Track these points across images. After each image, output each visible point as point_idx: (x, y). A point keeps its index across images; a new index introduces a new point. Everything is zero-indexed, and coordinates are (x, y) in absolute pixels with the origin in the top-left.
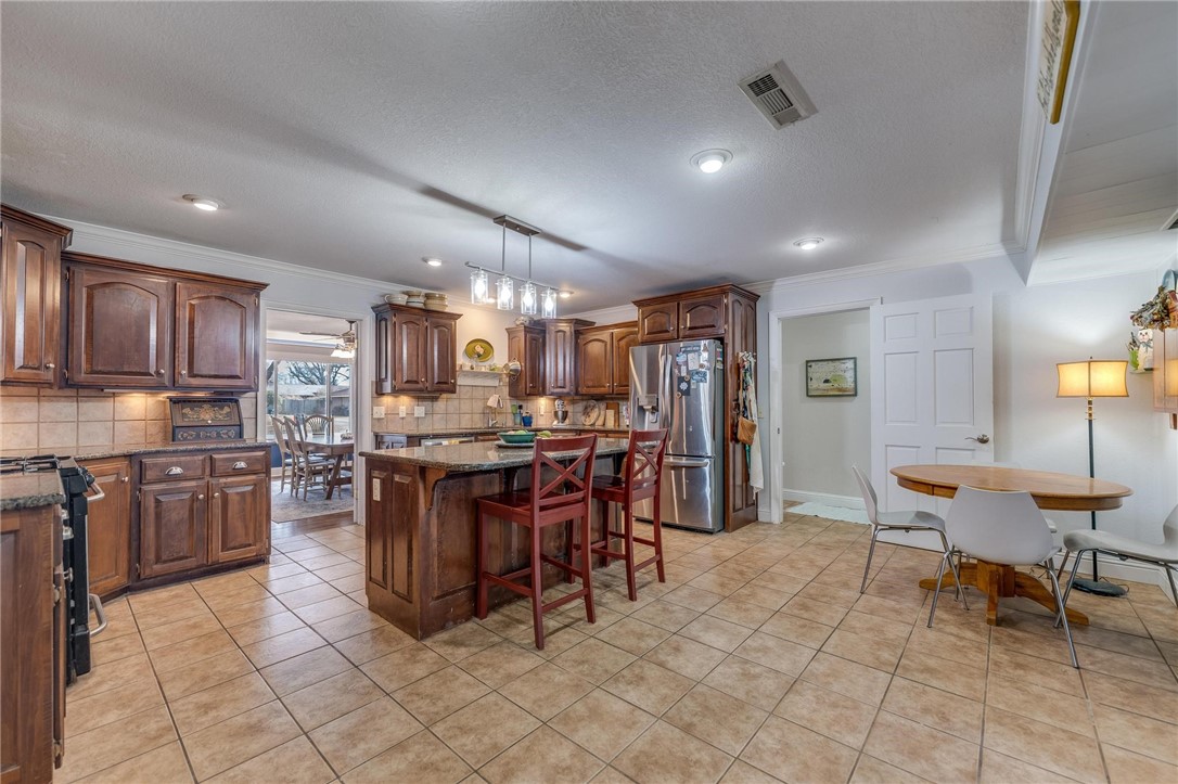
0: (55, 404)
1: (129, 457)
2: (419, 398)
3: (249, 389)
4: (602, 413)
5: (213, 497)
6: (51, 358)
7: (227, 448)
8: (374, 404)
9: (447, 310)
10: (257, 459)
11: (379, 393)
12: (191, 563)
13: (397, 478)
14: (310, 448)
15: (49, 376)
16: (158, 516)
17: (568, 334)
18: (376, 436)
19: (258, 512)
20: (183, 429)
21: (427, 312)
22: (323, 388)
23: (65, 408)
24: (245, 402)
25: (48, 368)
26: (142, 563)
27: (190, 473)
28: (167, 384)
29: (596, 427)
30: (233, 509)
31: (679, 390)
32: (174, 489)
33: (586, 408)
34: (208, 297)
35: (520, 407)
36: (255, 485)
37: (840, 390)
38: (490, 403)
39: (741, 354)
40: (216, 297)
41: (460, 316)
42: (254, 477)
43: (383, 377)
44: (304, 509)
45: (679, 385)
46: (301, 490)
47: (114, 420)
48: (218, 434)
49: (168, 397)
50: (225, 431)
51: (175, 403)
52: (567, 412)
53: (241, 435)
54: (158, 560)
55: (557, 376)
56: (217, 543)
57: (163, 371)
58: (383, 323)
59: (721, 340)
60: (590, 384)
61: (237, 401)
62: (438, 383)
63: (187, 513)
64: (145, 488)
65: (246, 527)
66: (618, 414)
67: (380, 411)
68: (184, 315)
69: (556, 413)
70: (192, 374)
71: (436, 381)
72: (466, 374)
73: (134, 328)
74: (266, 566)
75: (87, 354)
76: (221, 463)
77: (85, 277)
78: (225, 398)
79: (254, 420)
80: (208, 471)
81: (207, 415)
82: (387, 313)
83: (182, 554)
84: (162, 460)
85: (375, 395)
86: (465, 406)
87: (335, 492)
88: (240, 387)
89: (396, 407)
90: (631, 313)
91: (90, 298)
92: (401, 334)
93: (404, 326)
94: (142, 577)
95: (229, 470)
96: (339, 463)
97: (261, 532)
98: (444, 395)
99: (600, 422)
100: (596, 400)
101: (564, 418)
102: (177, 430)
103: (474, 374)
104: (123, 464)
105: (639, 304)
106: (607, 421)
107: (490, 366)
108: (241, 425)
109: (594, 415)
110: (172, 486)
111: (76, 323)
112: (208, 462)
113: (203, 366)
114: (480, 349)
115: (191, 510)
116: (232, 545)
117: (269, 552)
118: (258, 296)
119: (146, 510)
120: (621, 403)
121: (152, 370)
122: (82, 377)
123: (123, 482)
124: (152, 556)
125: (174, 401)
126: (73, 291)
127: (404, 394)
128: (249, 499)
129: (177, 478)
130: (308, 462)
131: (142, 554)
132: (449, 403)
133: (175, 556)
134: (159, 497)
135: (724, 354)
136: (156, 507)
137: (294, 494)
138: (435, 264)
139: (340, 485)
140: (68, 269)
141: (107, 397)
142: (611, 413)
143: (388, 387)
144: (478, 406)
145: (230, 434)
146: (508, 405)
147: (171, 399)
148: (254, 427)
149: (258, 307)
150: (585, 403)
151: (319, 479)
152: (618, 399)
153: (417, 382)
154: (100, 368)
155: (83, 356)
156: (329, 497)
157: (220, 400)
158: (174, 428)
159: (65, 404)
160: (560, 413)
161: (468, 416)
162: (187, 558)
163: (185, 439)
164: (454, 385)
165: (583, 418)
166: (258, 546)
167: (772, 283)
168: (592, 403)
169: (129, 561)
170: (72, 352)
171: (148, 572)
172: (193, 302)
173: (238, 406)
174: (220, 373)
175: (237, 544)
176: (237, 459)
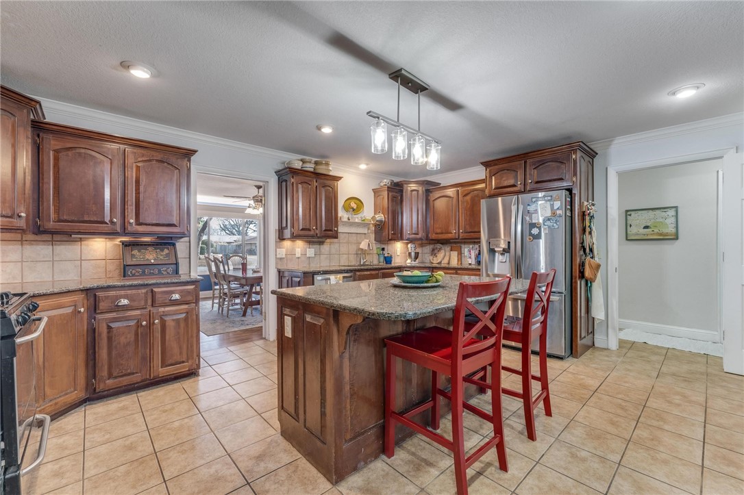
0: (35, 247)
1: (86, 291)
2: (310, 243)
3: (182, 235)
4: (447, 254)
5: (154, 323)
6: (22, 209)
7: (164, 283)
8: (277, 247)
9: (331, 174)
10: (188, 292)
11: (281, 238)
12: (136, 378)
13: (308, 318)
14: (231, 279)
15: (22, 223)
16: (110, 339)
17: (420, 192)
18: (279, 272)
19: (190, 335)
20: (132, 267)
21: (317, 175)
22: (240, 237)
23: (42, 250)
24: (181, 246)
25: (20, 217)
26: (97, 379)
27: (135, 304)
28: (119, 230)
29: (443, 265)
30: (170, 333)
31: (531, 234)
32: (123, 317)
33: (433, 250)
34: (150, 161)
35: (383, 249)
36: (187, 313)
37: (661, 234)
38: (362, 246)
39: (586, 203)
40: (157, 160)
41: (341, 178)
42: (186, 306)
43: (285, 225)
44: (227, 324)
45: (530, 230)
46: (225, 309)
47: (81, 260)
48: (159, 271)
49: (121, 242)
50: (164, 269)
51: (126, 246)
52: (418, 253)
53: (177, 272)
54: (110, 376)
55: (412, 226)
56: (157, 360)
57: (115, 220)
58: (284, 184)
59: (570, 190)
60: (439, 231)
61: (174, 245)
62: (325, 230)
63: (133, 336)
64: (99, 317)
65: (180, 348)
66: (460, 254)
67: (282, 252)
68: (132, 174)
69: (410, 254)
70: (138, 223)
71: (324, 228)
72: (345, 224)
73: (92, 186)
74: (196, 378)
75: (54, 206)
76: (160, 296)
77: (52, 142)
78: (166, 242)
79: (188, 259)
80: (150, 302)
81: (151, 256)
82: (287, 176)
83: (129, 371)
84: (112, 293)
85: (278, 240)
86: (344, 249)
87: (249, 311)
88: (176, 233)
89: (293, 249)
90: (479, 173)
91: (56, 159)
92: (297, 191)
93: (300, 186)
94: (97, 390)
95: (167, 301)
96: (251, 289)
97: (192, 351)
98: (328, 240)
99: (445, 261)
100: (442, 244)
101: (416, 257)
102: (127, 268)
103: (350, 224)
104: (79, 297)
105: (486, 164)
106: (452, 259)
107: (362, 218)
108: (177, 264)
109: (440, 255)
110: (121, 315)
111: (45, 180)
112: (150, 294)
113: (148, 216)
114: (355, 205)
115: (136, 334)
116: (170, 362)
117: (198, 366)
118: (189, 160)
119: (100, 335)
120: (463, 246)
121: (107, 219)
122: (51, 225)
123: (80, 312)
124: (105, 373)
125: (125, 244)
126: (43, 154)
127: (299, 239)
128: (182, 325)
129: (125, 308)
130: (230, 288)
131: (97, 372)
132: (332, 246)
133: (124, 372)
134: (110, 324)
135: (572, 203)
136: (108, 332)
137: (220, 311)
138: (327, 130)
139: (252, 306)
140: (38, 136)
141: (75, 241)
142: (454, 254)
143: (287, 233)
144: (353, 248)
145: (169, 271)
146: (375, 247)
147: (123, 243)
148: (188, 265)
149: (189, 170)
150: (432, 246)
151: (238, 301)
152: (461, 243)
153: (309, 230)
154: (65, 217)
155: (52, 207)
156: (244, 315)
157: (161, 244)
158: (125, 266)
159: (43, 247)
160: (413, 254)
161: (345, 256)
162: (133, 374)
163: (134, 275)
164: (337, 232)
165: (431, 258)
166: (190, 362)
167: (612, 141)
168: (439, 246)
169: (87, 377)
170: (43, 204)
171: (102, 386)
172: (139, 164)
173: (175, 248)
174: (161, 222)
175: (173, 362)
176: (173, 292)
